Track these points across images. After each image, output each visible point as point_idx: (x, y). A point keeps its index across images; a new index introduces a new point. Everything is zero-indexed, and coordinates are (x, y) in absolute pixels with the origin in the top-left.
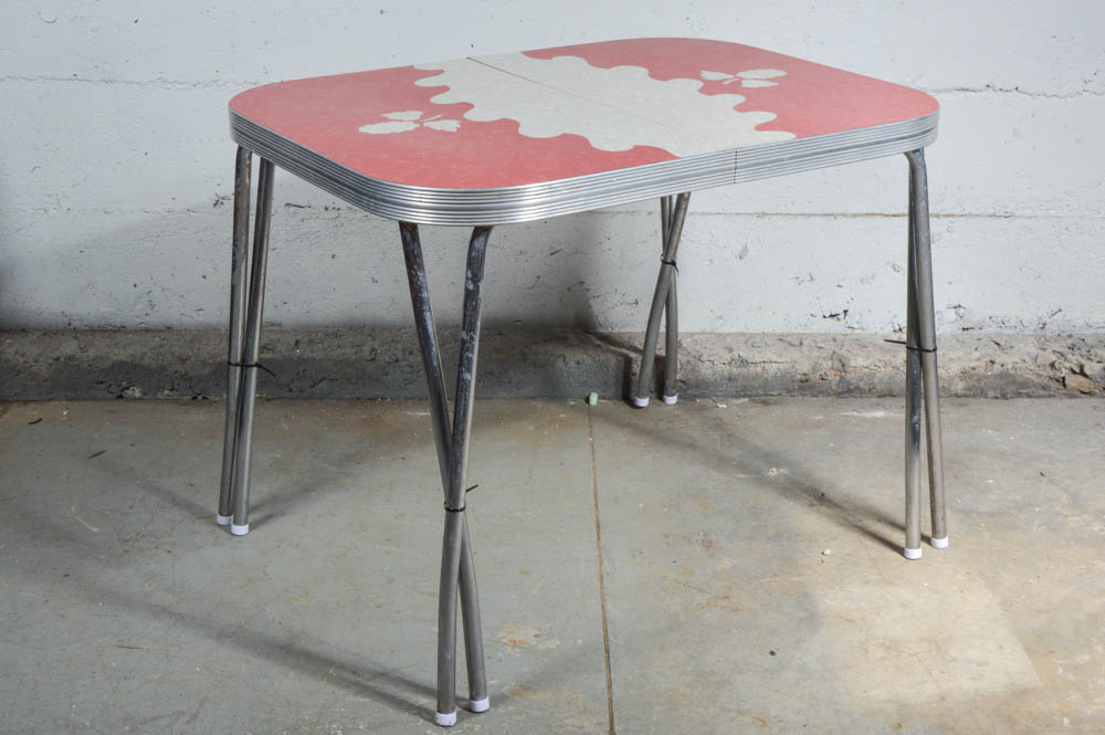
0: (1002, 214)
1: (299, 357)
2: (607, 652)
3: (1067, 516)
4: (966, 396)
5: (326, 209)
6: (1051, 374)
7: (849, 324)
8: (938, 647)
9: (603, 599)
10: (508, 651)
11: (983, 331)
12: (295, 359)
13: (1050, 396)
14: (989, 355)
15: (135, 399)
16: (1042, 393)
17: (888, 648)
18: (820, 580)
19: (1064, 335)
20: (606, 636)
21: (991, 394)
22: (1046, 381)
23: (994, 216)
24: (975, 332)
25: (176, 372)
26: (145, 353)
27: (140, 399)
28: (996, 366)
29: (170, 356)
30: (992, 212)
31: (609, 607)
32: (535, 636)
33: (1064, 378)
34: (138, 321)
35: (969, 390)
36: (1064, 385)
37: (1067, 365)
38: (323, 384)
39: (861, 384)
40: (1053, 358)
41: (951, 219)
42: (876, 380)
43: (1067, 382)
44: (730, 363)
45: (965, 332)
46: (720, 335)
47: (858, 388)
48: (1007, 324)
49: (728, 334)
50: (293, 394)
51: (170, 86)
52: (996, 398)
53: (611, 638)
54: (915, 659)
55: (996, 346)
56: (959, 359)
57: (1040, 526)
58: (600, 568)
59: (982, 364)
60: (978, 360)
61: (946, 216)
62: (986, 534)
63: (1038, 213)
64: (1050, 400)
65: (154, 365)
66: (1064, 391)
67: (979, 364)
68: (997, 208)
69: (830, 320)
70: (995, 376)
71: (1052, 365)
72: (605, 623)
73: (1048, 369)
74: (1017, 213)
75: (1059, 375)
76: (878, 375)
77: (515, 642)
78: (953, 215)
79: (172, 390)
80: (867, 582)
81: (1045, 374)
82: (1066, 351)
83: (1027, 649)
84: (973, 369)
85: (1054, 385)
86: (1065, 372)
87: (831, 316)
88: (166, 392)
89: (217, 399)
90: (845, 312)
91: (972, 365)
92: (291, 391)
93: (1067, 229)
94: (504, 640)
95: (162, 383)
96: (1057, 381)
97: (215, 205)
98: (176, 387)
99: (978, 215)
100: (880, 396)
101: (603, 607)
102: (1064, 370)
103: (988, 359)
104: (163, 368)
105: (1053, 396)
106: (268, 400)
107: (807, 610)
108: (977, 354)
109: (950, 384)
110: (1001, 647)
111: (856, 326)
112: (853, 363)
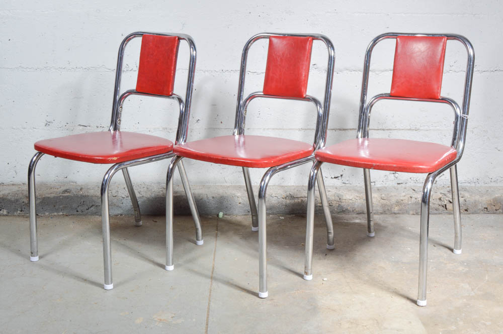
0: (414, 128)
1: (81, 195)
2: (207, 324)
3: (446, 264)
4: (399, 214)
5: (97, 127)
6: (440, 203)
7: (344, 181)
8: (378, 322)
9: (210, 301)
10: (156, 324)
11: (407, 185)
12: (79, 196)
13: (440, 214)
14: (409, 194)
15: (4, 215)
16: (436, 212)
17: (352, 323)
18: (320, 292)
19: (446, 186)
20: (208, 317)
21: (411, 212)
22: (437, 206)
23: (410, 130)
24: (403, 185)
25: (23, 202)
26: (9, 194)
27: (6, 215)
28: (413, 199)
29: (21, 195)
30: (409, 128)
31: (212, 304)
32: (172, 317)
33: (446, 205)
34: (9, 180)
35: (400, 210)
36: (446, 209)
37: (447, 199)
38: (92, 208)
39: (349, 208)
40: (441, 196)
41: (390, 131)
42: (356, 206)
43: (447, 207)
44: (286, 198)
45: (399, 185)
46: (282, 186)
47: (347, 209)
48: (418, 181)
49: (286, 186)
50: (78, 213)
51: (25, 70)
52: (414, 214)
53: (210, 318)
54: (365, 328)
55: (413, 191)
56: (395, 196)
57: (432, 268)
58: (211, 286)
59: (406, 198)
60: (404, 196)
61: (388, 130)
62: (405, 271)
63: (431, 128)
64: (439, 215)
65: (13, 199)
66: (446, 211)
67: (405, 198)
68: (412, 126)
69: (335, 179)
70: (413, 204)
71: (440, 199)
72: (208, 312)
73: (438, 201)
74: (422, 128)
75: (443, 203)
76: (356, 204)
77: (161, 320)
78: (391, 129)
79: (21, 211)
80: (344, 293)
81: (437, 203)
82: (446, 193)
83: (424, 324)
84: (402, 200)
85: (441, 208)
86: (446, 202)
87: (335, 178)
88: (19, 212)
89: (43, 215)
90: (342, 175)
91: (402, 198)
92: (77, 211)
93: (445, 136)
94: (156, 319)
95: (16, 208)
96: (443, 206)
97: (46, 125)
98: (23, 209)
99: (403, 129)
100: (358, 214)
101: (209, 304)
102: (445, 201)
103: (409, 196)
104: (17, 200)
105: (441, 214)
106: (67, 215)
107: (312, 305)
108: (404, 194)
109: (391, 208)
110: (410, 322)
111: (347, 183)
112: (344, 198)
